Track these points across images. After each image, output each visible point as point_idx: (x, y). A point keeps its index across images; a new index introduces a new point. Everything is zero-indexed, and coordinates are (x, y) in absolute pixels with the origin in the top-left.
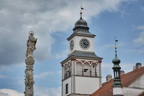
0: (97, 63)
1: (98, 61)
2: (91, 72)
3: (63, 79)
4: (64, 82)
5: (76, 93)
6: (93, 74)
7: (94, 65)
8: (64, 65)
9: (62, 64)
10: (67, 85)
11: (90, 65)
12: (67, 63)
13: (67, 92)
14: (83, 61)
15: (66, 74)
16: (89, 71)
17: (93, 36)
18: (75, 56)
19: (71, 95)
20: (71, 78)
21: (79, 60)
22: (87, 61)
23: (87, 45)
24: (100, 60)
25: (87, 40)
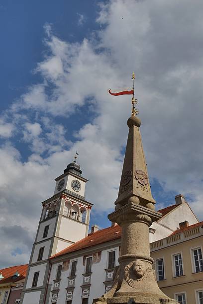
0: (86, 208)
2: (78, 216)
3: (42, 221)
4: (41, 224)
5: (59, 237)
6: (80, 220)
7: (83, 210)
8: (47, 205)
9: (44, 203)
10: (47, 228)
11: (80, 208)
12: (52, 202)
13: (45, 235)
14: (73, 202)
15: (48, 215)
16: (77, 215)
17: (85, 181)
18: (67, 194)
19: (52, 238)
20: (56, 218)
21: (70, 200)
22: (77, 203)
23: (78, 188)
24: (90, 205)
25: (79, 183)
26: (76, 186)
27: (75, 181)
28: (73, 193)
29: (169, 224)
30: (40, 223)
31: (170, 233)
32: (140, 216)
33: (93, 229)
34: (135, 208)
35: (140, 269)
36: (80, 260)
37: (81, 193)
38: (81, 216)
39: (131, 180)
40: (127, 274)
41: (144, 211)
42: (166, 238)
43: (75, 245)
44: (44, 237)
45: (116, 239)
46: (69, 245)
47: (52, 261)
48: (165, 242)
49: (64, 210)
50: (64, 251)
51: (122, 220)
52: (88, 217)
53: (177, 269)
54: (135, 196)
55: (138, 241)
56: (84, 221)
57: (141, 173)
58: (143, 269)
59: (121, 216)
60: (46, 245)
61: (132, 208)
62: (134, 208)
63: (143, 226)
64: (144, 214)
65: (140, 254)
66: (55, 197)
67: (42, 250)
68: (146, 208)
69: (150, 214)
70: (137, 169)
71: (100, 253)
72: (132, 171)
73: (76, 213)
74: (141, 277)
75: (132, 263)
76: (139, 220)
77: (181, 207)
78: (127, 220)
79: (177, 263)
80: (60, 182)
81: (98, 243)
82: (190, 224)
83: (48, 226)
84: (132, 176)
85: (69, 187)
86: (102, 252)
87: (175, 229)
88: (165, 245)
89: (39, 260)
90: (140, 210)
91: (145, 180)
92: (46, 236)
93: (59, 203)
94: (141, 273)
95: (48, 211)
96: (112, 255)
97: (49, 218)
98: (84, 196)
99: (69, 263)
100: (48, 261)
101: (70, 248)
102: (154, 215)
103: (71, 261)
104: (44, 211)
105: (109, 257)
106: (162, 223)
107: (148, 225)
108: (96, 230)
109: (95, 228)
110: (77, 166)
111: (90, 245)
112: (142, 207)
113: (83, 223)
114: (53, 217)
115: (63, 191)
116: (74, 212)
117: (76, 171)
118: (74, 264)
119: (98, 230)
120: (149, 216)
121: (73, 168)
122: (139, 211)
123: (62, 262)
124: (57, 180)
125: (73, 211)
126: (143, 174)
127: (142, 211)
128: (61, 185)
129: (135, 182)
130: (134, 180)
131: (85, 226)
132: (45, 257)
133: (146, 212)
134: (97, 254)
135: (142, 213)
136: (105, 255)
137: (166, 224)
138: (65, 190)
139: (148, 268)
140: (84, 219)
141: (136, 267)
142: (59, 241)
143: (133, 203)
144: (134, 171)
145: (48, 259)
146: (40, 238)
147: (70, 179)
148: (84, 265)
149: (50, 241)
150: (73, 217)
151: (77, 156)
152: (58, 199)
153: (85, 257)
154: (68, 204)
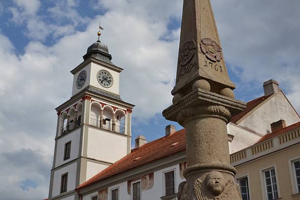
0: (124, 112)
1: (126, 110)
2: (114, 124)
3: (59, 136)
4: (59, 140)
5: (88, 157)
6: (117, 129)
7: (119, 115)
8: (64, 111)
9: (59, 110)
10: (68, 145)
11: (114, 113)
12: (71, 107)
13: (67, 156)
14: (103, 104)
15: (68, 126)
16: (111, 122)
17: (118, 70)
18: (91, 92)
19: (78, 159)
20: (79, 130)
21: (97, 101)
22: (109, 105)
23: (109, 82)
24: (130, 107)
25: (109, 74)
26: (105, 79)
27: (102, 72)
28: (101, 91)
29: (255, 127)
30: (57, 139)
31: (256, 139)
32: (212, 108)
33: (137, 141)
34: (205, 97)
35: (216, 182)
36: (123, 187)
37: (114, 89)
38: (117, 124)
39: (195, 55)
40: (198, 191)
41: (218, 101)
42: (251, 147)
43: (113, 166)
44: (65, 159)
45: (173, 154)
46: (105, 167)
47: (82, 192)
48: (249, 152)
49: (91, 117)
50: (98, 175)
51: (185, 116)
52: (128, 124)
53: (269, 189)
54: (203, 78)
55: (212, 144)
56: (124, 132)
57: (210, 43)
58: (222, 182)
59: (183, 110)
60: (71, 169)
61: (200, 98)
62: (202, 96)
63: (218, 122)
64: (218, 105)
65: (215, 162)
66: (74, 99)
67: (65, 177)
68: (221, 96)
69: (227, 104)
70: (202, 37)
71: (151, 176)
72: (196, 40)
73: (109, 120)
74: (220, 194)
75: (204, 176)
76: (211, 114)
77: (273, 99)
78: (193, 115)
79: (268, 182)
80: (80, 75)
81: (147, 161)
82: (288, 124)
83: (70, 143)
84: (196, 48)
85: (93, 81)
86: (155, 173)
87: (264, 133)
88: (250, 156)
89: (62, 191)
90: (212, 99)
91: (217, 54)
92: (69, 158)
93: (81, 108)
94: (219, 188)
95: (66, 120)
96: (170, 176)
97: (69, 131)
98: (118, 94)
99: (107, 192)
100: (76, 193)
101: (106, 171)
102: (234, 106)
103: (110, 189)
104: (60, 122)
105: (166, 179)
106: (243, 126)
107: (226, 121)
108: (142, 143)
109: (140, 140)
110: (102, 48)
111: (135, 166)
112: (215, 94)
113: (122, 134)
114: (75, 128)
115: (86, 89)
116: (106, 119)
117: (102, 56)
118: (115, 193)
119: (146, 142)
120: (226, 107)
121: (96, 52)
122: (210, 101)
123: (97, 192)
124: (74, 72)
125: (104, 117)
126: (214, 44)
127: (216, 100)
128: (81, 80)
129: (201, 58)
130: (199, 55)
131: (125, 139)
132: (71, 186)
133: (221, 102)
134: (148, 177)
135: (215, 104)
136: (159, 177)
137: (249, 127)
138: (88, 87)
139: (229, 181)
140: (122, 128)
141: (210, 181)
142: (89, 163)
143: (200, 90)
144: (199, 41)
145: (76, 190)
146: (61, 161)
147: (95, 69)
148: (129, 193)
149: (75, 164)
150: (106, 126)
151: (101, 32)
152: (79, 102)
153: (129, 182)
154: (95, 107)
